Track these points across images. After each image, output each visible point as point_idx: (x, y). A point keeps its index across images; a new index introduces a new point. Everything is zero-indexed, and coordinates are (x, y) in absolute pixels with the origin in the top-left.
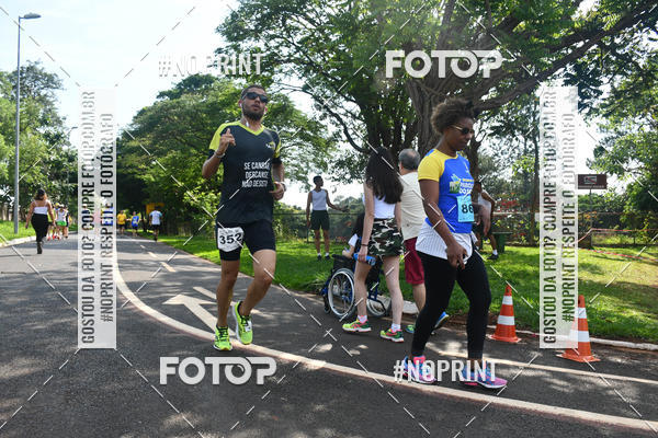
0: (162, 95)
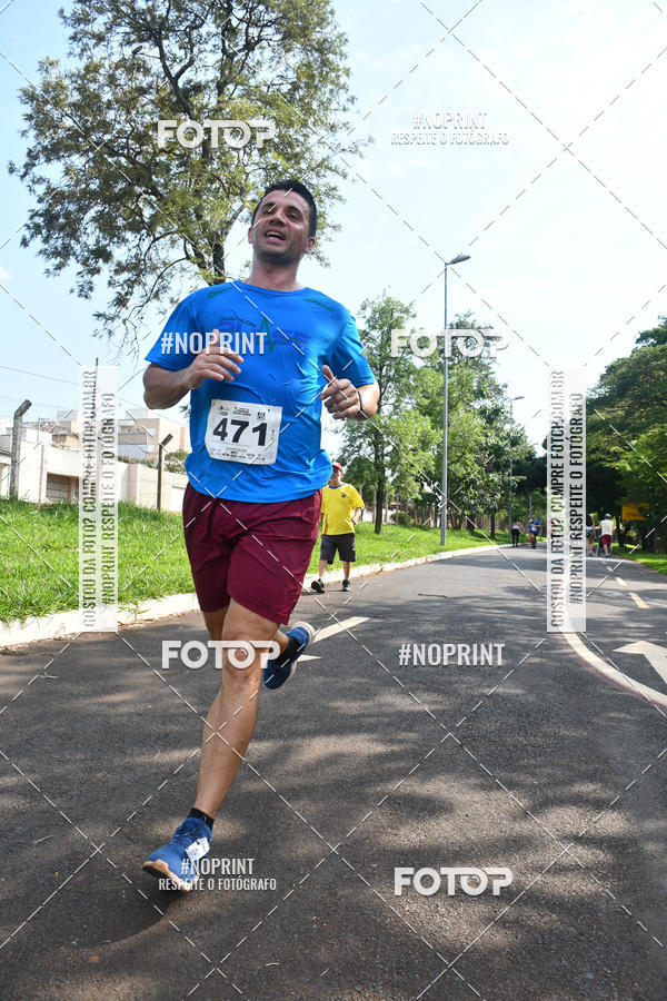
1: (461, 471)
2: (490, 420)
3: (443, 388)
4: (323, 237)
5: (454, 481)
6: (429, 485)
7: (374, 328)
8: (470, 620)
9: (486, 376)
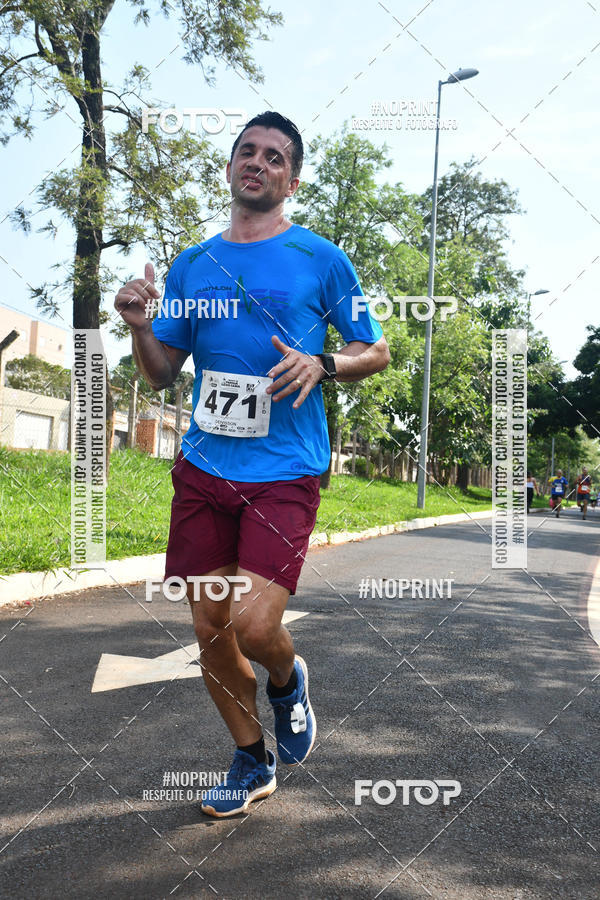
1: (451, 399)
2: (495, 325)
3: (428, 275)
4: (254, 34)
5: (439, 414)
6: (402, 419)
7: (327, 180)
8: (458, 619)
9: (493, 259)
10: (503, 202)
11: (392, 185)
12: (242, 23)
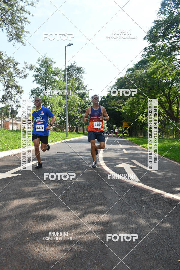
0: (129, 70)
1: (73, 113)
2: (82, 97)
4: (23, 35)
5: (70, 117)
6: (63, 118)
7: (42, 67)
8: (72, 159)
9: (80, 83)
10: (81, 71)
11: (56, 67)
12: (20, 33)
